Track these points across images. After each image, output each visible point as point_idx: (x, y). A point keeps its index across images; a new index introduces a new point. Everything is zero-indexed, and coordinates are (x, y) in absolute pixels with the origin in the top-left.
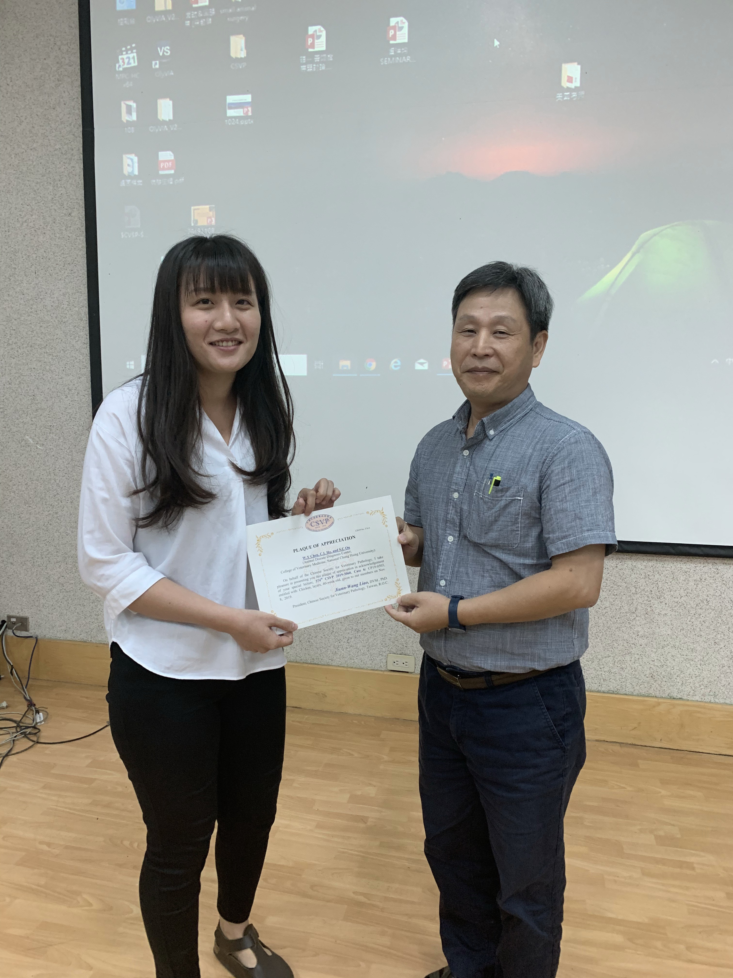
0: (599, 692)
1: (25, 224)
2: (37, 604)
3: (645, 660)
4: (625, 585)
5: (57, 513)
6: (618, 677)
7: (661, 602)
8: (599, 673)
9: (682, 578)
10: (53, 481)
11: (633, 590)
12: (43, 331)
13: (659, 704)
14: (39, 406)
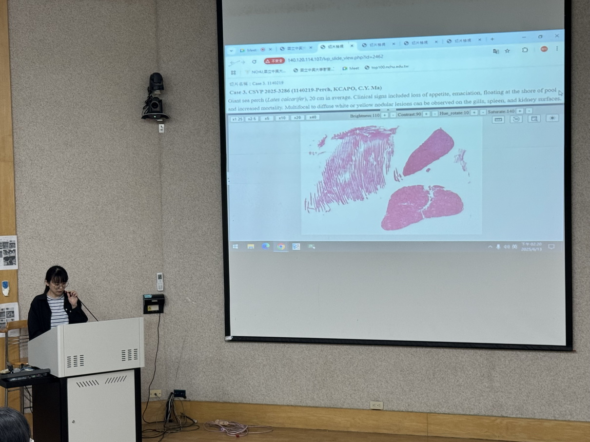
0: (470, 415)
1: (189, 196)
2: (190, 383)
3: (490, 399)
4: (477, 363)
5: (202, 336)
6: (478, 407)
7: (494, 371)
8: (469, 406)
9: (503, 359)
10: (200, 320)
11: (482, 365)
12: (197, 246)
13: (497, 419)
14: (194, 282)
